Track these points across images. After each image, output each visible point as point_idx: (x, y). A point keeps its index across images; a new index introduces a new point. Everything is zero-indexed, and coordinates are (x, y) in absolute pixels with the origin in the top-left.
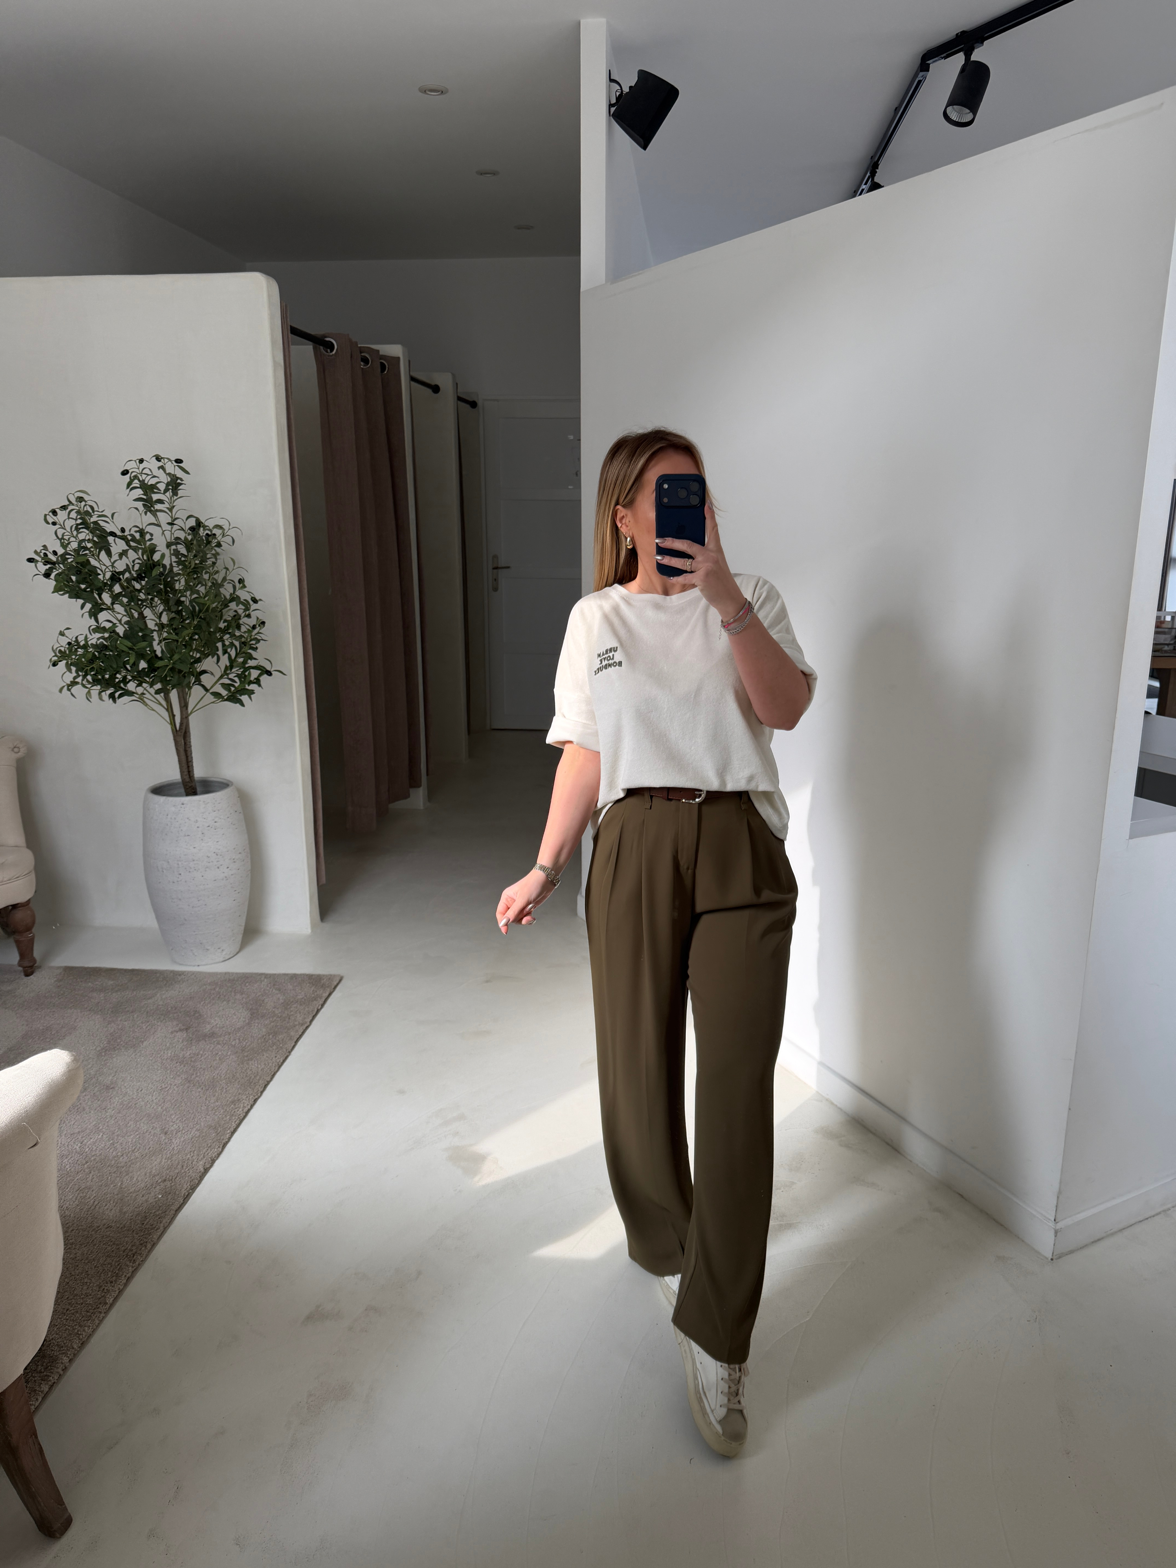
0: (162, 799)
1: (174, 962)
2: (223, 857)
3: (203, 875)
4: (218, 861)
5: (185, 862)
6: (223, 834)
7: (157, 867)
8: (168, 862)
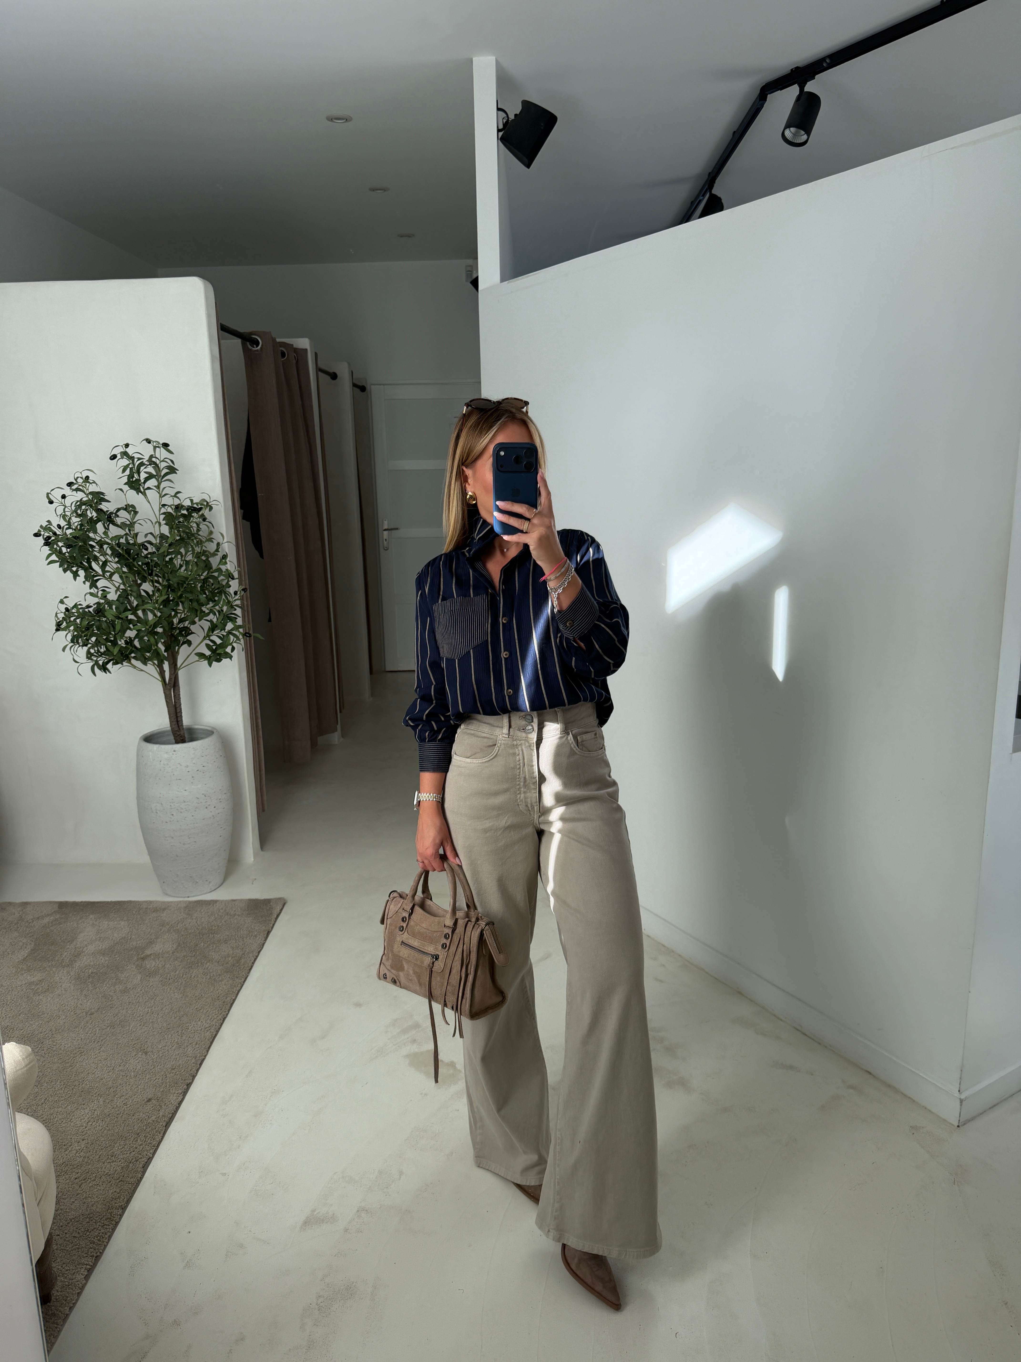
0: (155, 747)
1: (167, 894)
2: (210, 798)
3: (193, 815)
4: (206, 802)
5: (177, 803)
6: (210, 777)
7: (151, 809)
8: (162, 804)
